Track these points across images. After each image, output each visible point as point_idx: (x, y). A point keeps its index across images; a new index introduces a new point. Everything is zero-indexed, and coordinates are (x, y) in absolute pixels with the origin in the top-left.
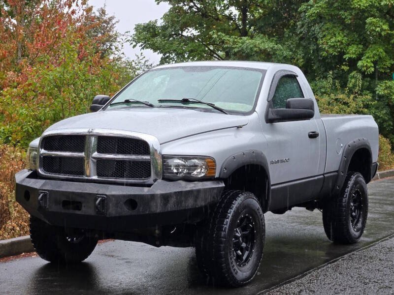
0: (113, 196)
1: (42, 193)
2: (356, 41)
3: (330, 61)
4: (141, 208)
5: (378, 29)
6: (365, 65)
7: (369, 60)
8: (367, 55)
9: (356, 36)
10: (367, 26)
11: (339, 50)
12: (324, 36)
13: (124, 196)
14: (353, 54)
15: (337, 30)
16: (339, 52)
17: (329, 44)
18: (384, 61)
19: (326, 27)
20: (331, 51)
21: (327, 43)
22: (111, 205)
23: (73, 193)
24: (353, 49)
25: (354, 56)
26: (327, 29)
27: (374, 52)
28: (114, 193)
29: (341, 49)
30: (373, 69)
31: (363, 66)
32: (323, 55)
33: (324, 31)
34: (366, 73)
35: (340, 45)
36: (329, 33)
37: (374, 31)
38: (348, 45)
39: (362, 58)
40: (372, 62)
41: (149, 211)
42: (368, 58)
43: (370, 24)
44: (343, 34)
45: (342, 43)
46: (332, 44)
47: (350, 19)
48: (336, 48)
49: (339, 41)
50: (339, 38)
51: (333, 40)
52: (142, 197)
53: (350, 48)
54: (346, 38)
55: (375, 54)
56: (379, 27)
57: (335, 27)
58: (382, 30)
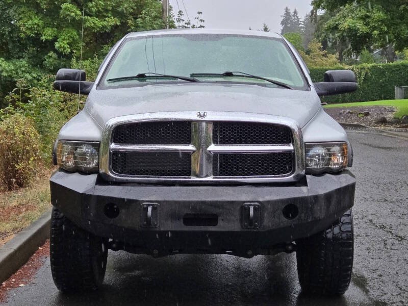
0: (268, 202)
1: (149, 205)
2: (50, 24)
3: (25, 42)
4: (303, 215)
5: (73, 14)
6: (62, 46)
7: (65, 42)
8: (63, 37)
9: (50, 20)
10: (62, 11)
11: (36, 32)
12: (21, 19)
13: (282, 201)
14: (49, 35)
15: (32, 13)
16: (35, 34)
17: (27, 26)
18: (77, 42)
19: (22, 10)
20: (28, 32)
21: (24, 25)
22: (266, 214)
23: (204, 203)
24: (49, 32)
25: (51, 38)
26: (23, 12)
27: (69, 35)
28: (268, 198)
29: (38, 31)
30: (69, 50)
31: (60, 47)
32: (22, 36)
33: (20, 14)
34: (63, 54)
35: (37, 28)
36: (25, 16)
37: (69, 15)
38: (44, 28)
39: (58, 40)
40: (68, 44)
41: (312, 218)
42: (64, 39)
43: (66, 9)
44: (38, 17)
45: (38, 25)
46: (30, 27)
47: (45, 4)
48: (33, 30)
49: (36, 24)
50: (36, 21)
51: (30, 22)
52: (303, 200)
53: (46, 30)
54: (41, 21)
55: (70, 37)
56: (73, 12)
57: (30, 11)
58: (76, 15)
